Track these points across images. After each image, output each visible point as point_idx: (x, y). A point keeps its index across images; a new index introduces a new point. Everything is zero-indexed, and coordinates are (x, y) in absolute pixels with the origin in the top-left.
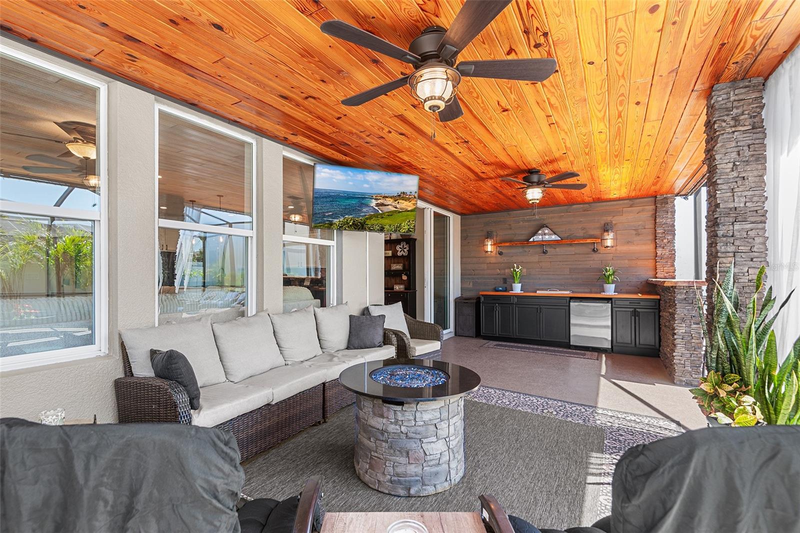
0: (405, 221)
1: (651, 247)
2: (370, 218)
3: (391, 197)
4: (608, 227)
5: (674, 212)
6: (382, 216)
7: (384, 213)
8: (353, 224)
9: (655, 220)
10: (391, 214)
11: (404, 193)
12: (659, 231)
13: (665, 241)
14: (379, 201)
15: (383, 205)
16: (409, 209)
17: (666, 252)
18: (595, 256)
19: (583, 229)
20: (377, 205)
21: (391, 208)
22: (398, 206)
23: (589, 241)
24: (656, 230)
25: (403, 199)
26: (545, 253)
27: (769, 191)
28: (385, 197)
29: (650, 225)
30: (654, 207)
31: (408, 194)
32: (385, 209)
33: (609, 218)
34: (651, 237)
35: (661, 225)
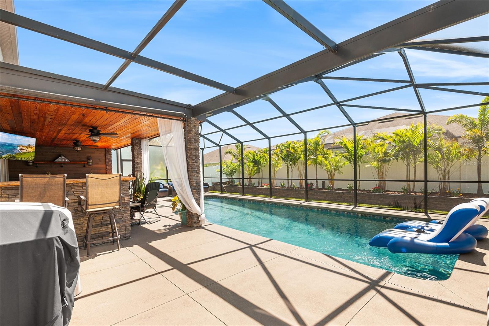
0: (30, 156)
1: (104, 166)
2: (17, 155)
3: (25, 146)
4: (89, 158)
5: (111, 155)
6: (21, 154)
7: (22, 153)
8: (10, 157)
9: (106, 156)
10: (25, 153)
11: (29, 145)
12: (107, 160)
13: (109, 164)
14: (21, 148)
15: (22, 149)
16: (31, 151)
17: (110, 168)
18: (85, 168)
19: (79, 158)
20: (20, 149)
21: (25, 151)
22: (28, 150)
23: (83, 163)
24: (106, 160)
25: (29, 147)
26: (62, 167)
27: (142, 159)
28: (23, 146)
29: (104, 158)
30: (104, 152)
31: (31, 145)
32: (23, 151)
33: (89, 155)
34: (104, 162)
35: (108, 158)
